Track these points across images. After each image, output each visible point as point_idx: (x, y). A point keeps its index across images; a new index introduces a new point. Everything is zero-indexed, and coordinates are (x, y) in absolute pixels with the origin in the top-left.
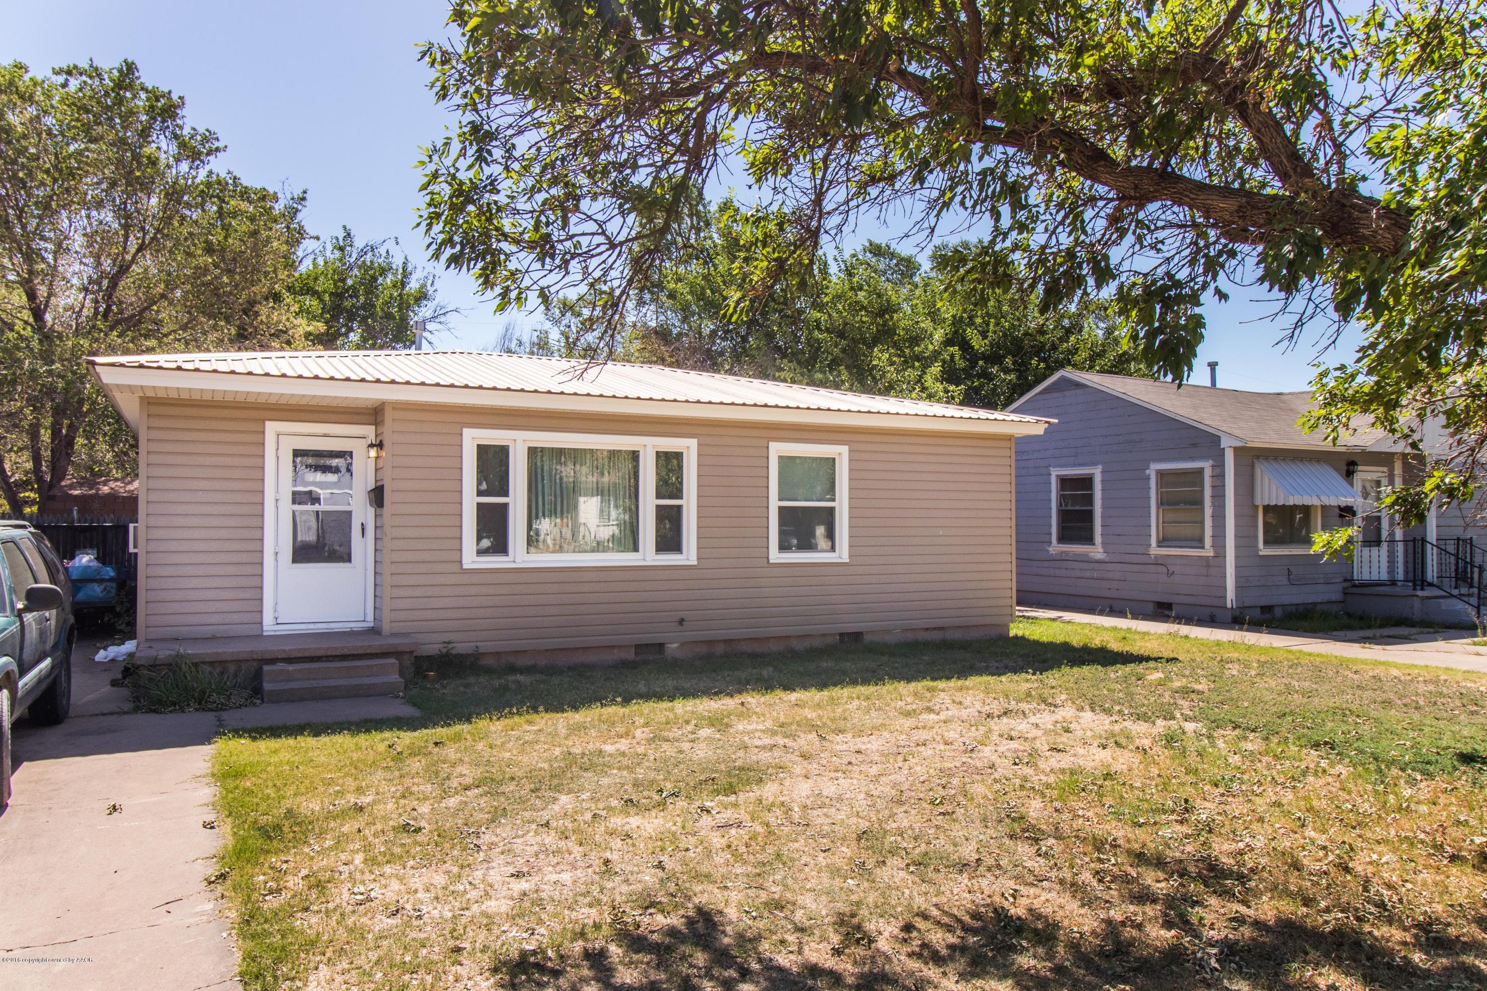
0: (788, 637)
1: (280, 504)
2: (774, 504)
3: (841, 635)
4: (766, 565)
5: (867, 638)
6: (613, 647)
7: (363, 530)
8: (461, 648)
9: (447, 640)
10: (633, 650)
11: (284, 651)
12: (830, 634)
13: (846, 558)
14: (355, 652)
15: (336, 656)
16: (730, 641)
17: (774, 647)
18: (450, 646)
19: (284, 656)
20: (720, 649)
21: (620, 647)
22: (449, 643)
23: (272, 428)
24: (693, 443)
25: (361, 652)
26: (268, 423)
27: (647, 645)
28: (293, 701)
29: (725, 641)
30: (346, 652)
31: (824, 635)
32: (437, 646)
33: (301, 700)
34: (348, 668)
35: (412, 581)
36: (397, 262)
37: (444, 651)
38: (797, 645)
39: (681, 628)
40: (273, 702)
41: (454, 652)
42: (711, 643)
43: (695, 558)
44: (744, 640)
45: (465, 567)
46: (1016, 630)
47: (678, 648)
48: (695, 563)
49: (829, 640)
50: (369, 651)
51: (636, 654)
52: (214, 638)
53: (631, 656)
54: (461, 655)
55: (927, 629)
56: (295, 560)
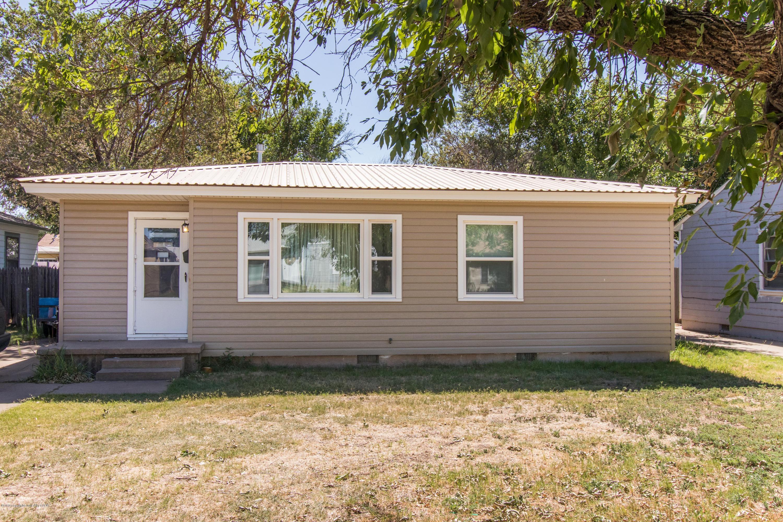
0: (475, 354)
1: (138, 262)
2: (462, 259)
3: (518, 354)
4: (456, 302)
5: (540, 358)
6: (342, 356)
7: (186, 277)
8: (237, 353)
9: (229, 347)
10: (356, 359)
11: (119, 350)
12: (510, 354)
13: (521, 298)
14: (161, 353)
15: (150, 354)
16: (429, 355)
17: (463, 361)
18: (231, 351)
19: (119, 353)
20: (421, 361)
21: (346, 356)
22: (230, 349)
23: (132, 215)
24: (399, 218)
25: (164, 352)
26: (130, 213)
27: (368, 356)
28: (112, 380)
29: (425, 356)
30: (155, 352)
31: (505, 354)
32: (224, 351)
33: (117, 380)
34: (151, 362)
35: (207, 309)
36: (323, 107)
37: (227, 354)
38: (481, 360)
39: (389, 345)
40: (101, 380)
41: (233, 355)
42: (416, 356)
43: (401, 297)
44: (440, 355)
45: (239, 301)
46: (674, 356)
47: (389, 358)
48: (401, 300)
49: (508, 358)
50: (169, 352)
51: (359, 362)
52: (99, 341)
53: (354, 362)
54: (238, 357)
55: (593, 353)
56: (146, 296)
